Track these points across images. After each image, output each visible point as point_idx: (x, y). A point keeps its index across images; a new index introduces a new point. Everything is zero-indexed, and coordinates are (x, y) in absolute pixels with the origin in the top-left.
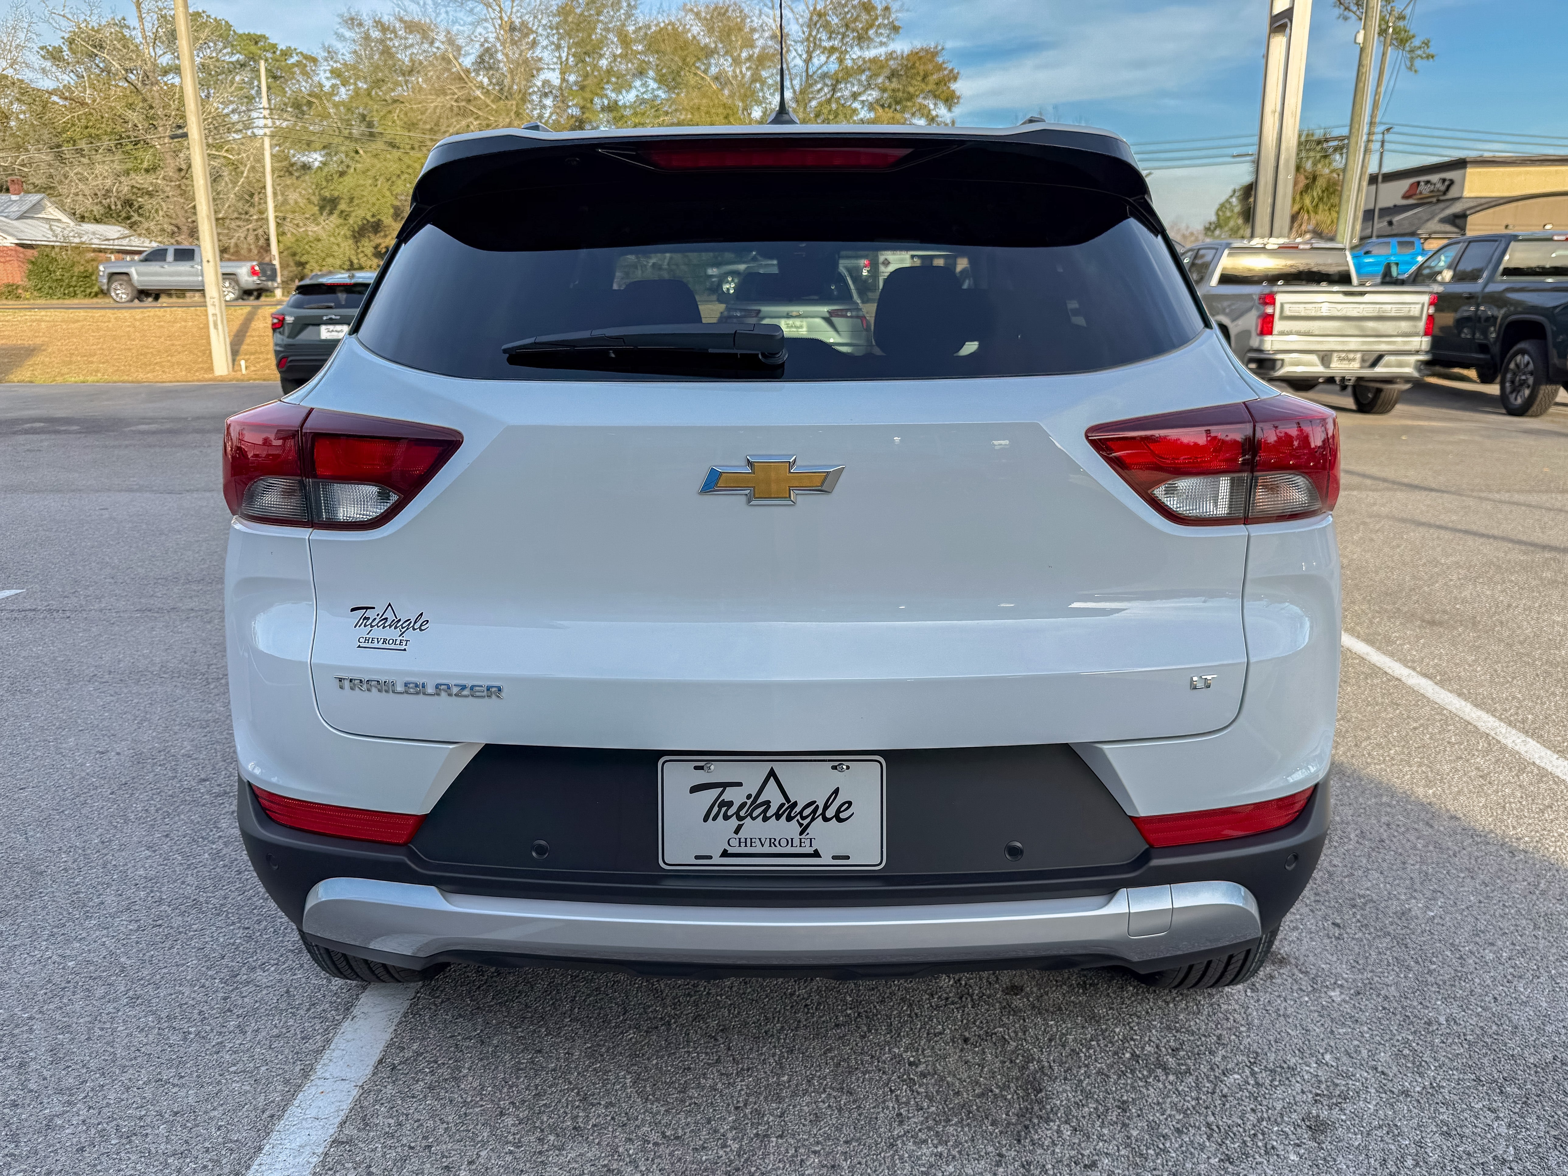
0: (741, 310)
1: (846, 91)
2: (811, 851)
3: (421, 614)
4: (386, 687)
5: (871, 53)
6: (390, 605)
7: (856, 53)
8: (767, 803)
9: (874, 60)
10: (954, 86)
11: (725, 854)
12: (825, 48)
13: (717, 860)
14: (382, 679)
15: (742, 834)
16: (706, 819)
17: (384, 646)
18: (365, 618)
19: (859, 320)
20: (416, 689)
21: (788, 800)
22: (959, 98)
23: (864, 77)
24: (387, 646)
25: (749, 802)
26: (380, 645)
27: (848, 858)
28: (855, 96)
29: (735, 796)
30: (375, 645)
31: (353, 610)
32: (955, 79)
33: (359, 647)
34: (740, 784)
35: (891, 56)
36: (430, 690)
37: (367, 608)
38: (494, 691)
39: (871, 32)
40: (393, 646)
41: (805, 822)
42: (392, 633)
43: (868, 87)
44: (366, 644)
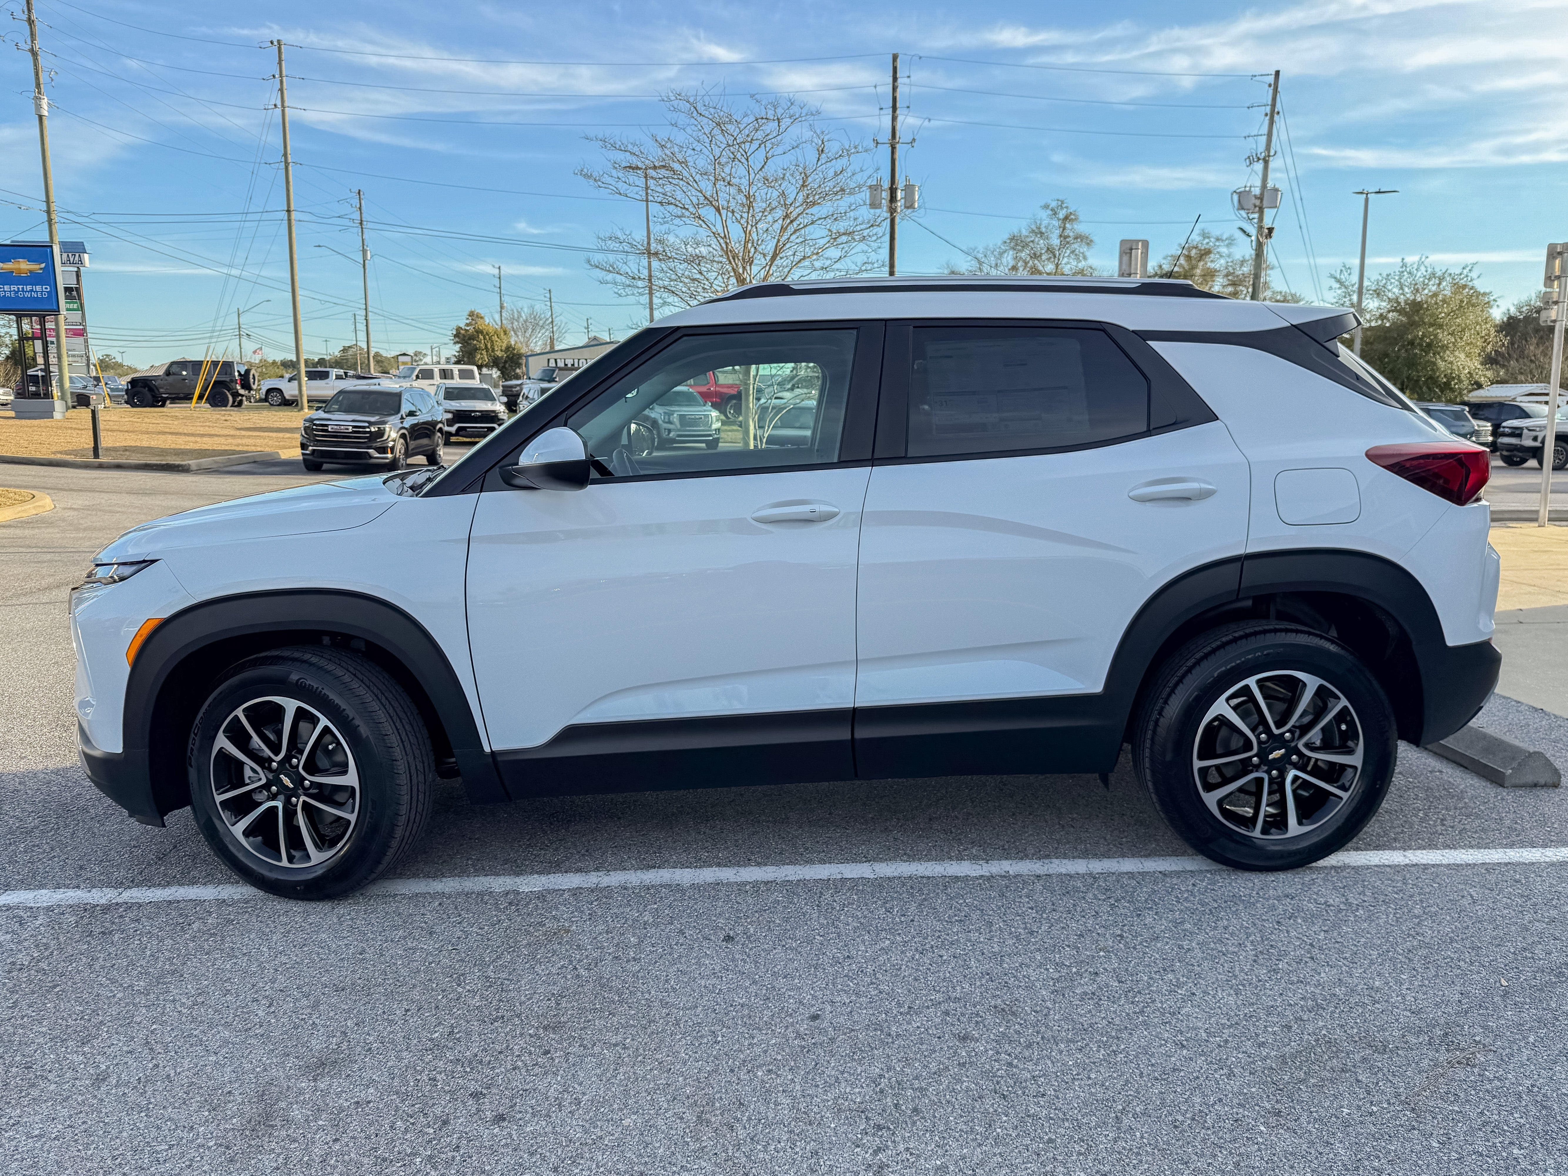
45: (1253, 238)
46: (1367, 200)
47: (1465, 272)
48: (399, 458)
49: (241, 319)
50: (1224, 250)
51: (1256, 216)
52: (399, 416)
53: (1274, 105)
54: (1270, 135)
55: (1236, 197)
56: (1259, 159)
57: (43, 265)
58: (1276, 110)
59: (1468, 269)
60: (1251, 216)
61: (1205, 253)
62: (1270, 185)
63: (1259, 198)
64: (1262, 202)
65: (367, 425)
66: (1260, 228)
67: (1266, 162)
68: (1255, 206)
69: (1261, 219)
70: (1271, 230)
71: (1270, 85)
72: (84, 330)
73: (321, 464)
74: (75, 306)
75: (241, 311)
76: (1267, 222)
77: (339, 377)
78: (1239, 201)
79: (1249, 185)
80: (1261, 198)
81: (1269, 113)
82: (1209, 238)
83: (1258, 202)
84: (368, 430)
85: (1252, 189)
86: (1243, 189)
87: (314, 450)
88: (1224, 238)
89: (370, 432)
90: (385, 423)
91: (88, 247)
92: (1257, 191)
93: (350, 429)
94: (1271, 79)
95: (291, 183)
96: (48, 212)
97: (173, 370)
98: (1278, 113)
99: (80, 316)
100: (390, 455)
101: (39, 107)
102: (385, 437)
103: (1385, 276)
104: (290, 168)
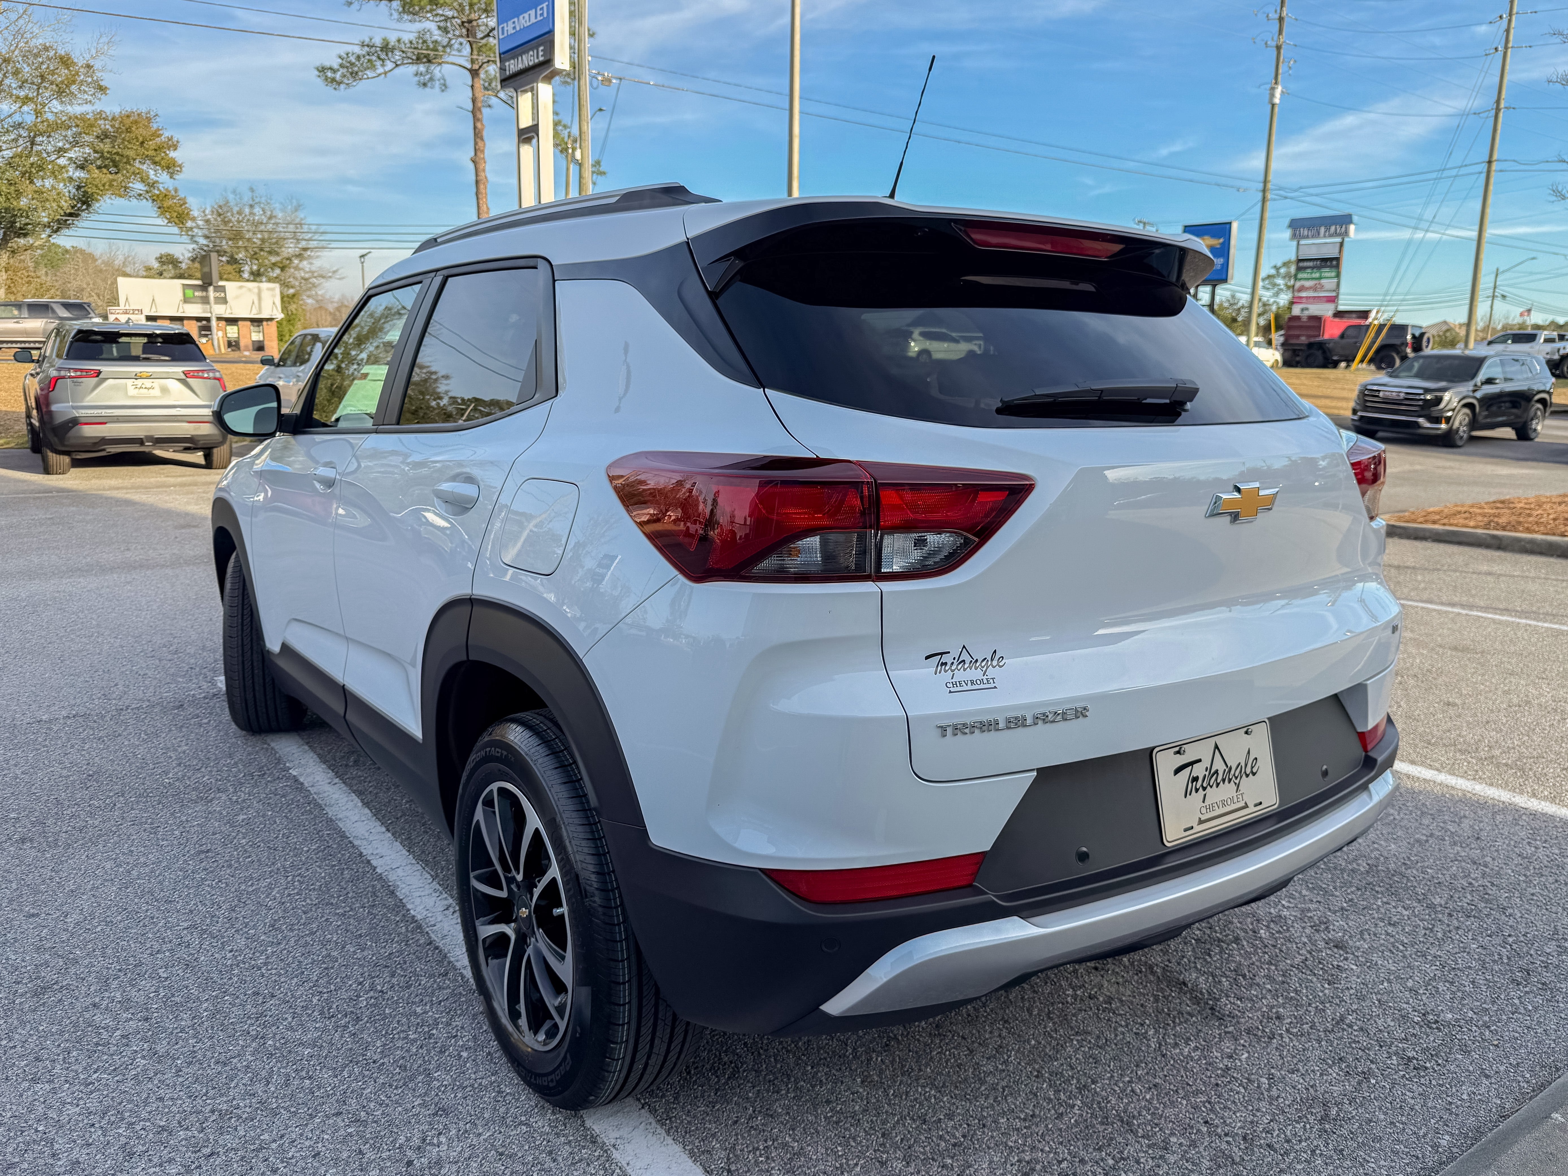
0: (76, 370)
1: (47, 145)
2: (1242, 804)
3: (995, 651)
4: (988, 726)
5: (76, 109)
6: (964, 647)
7: (56, 105)
8: (1216, 772)
9: (82, 118)
10: (172, 154)
11: (1201, 822)
12: (18, 97)
13: (1197, 828)
14: (984, 719)
15: (1207, 802)
16: (1186, 796)
17: (974, 687)
18: (943, 664)
19: (217, 381)
20: (1017, 723)
21: (1227, 766)
22: (180, 166)
23: (69, 133)
24: (977, 687)
25: (1207, 773)
26: (970, 687)
27: (1261, 803)
28: (60, 151)
29: (1199, 771)
30: (965, 688)
31: (927, 658)
32: (175, 147)
33: (950, 692)
34: (1199, 761)
35: (100, 115)
36: (1029, 721)
37: (942, 654)
38: (1081, 713)
39: (74, 88)
40: (982, 686)
41: (1237, 781)
42: (975, 674)
43: (75, 144)
44: (955, 687)
48: (1458, 429)
49: (1498, 279)
52: (1472, 383)
57: (1221, 240)
65: (1421, 391)
72: (1337, 297)
73: (1376, 432)
74: (1333, 274)
75: (1501, 270)
77: (1548, 340)
84: (1422, 397)
87: (1362, 417)
89: (1425, 400)
90: (1444, 390)
91: (1355, 218)
93: (1402, 396)
95: (1499, 132)
96: (1264, 191)
97: (1349, 332)
99: (1335, 284)
100: (1443, 426)
101: (1272, 95)
102: (1442, 406)
104: (1501, 115)
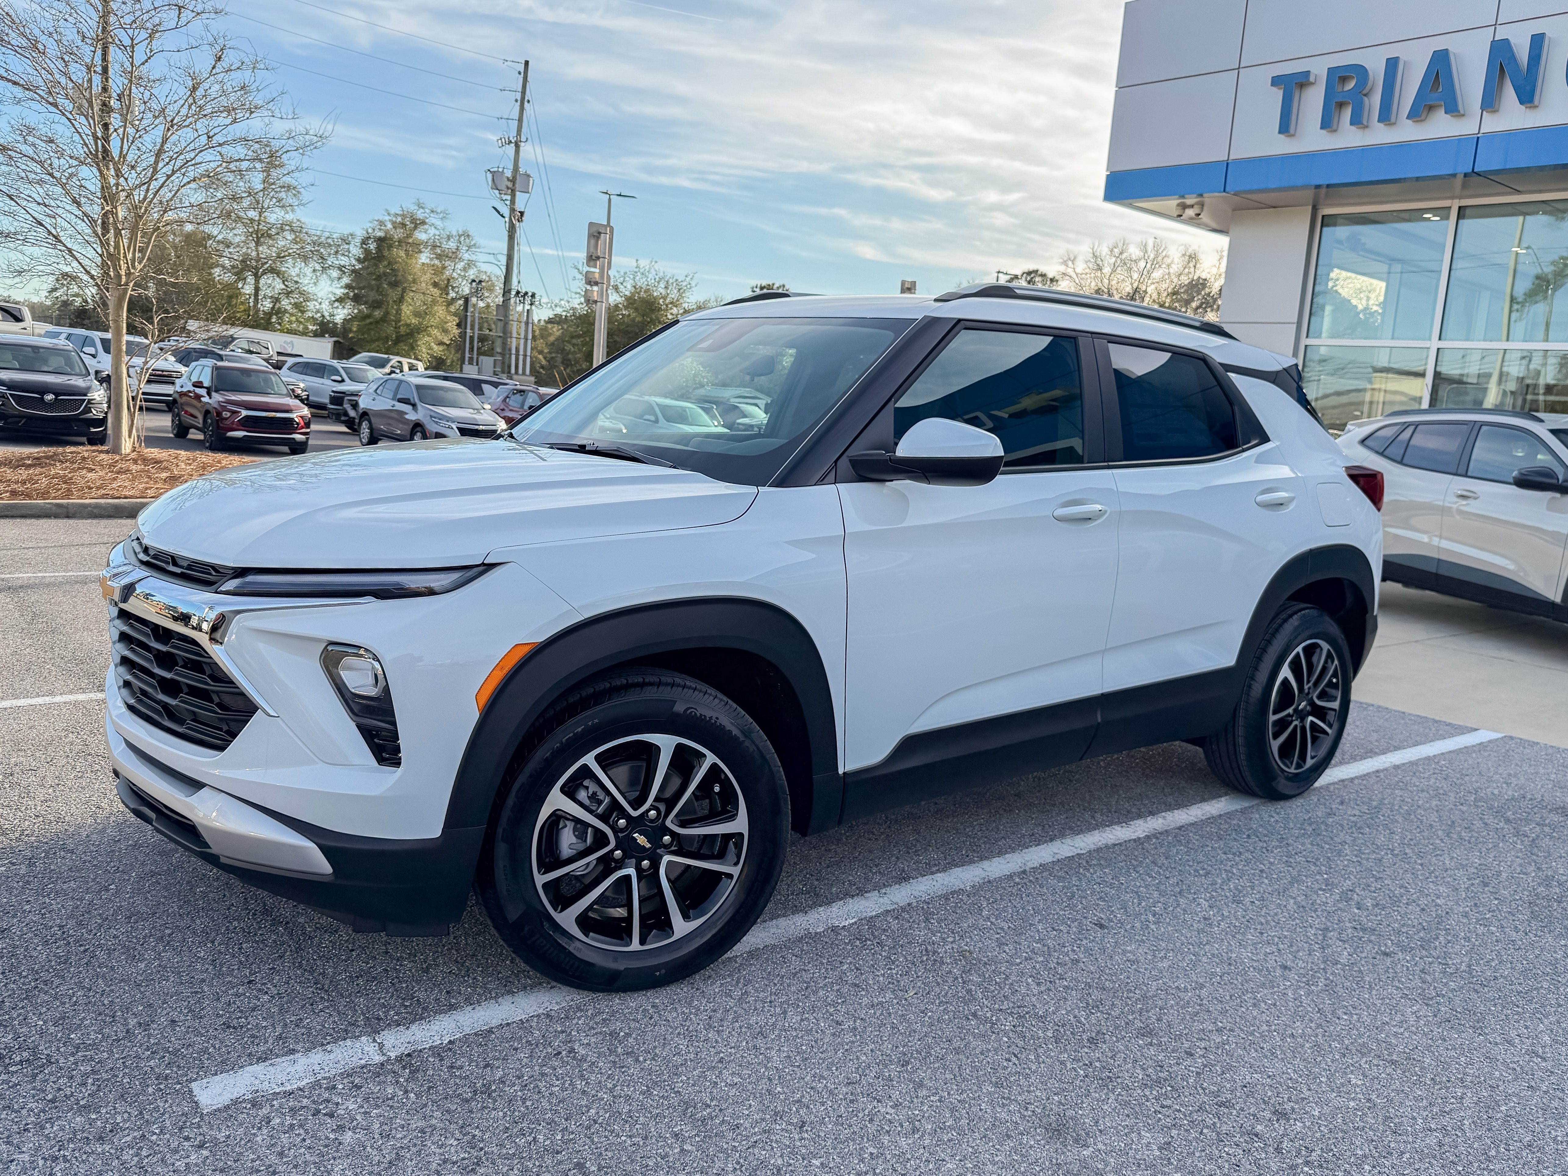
45: (507, 219)
46: (610, 200)
47: (688, 279)
50: (438, 223)
51: (509, 197)
53: (524, 92)
54: (520, 120)
55: (489, 176)
56: (510, 142)
58: (526, 99)
59: (690, 277)
60: (504, 197)
61: (418, 223)
62: (522, 170)
63: (511, 181)
64: (514, 185)
66: (513, 210)
67: (517, 146)
68: (508, 188)
69: (513, 202)
70: (522, 213)
71: (520, 73)
76: (519, 206)
78: (493, 180)
79: (501, 166)
80: (513, 180)
81: (519, 99)
82: (423, 208)
83: (510, 185)
85: (505, 171)
86: (496, 169)
88: (439, 211)
92: (509, 174)
94: (521, 68)
98: (529, 101)
103: (622, 274)
